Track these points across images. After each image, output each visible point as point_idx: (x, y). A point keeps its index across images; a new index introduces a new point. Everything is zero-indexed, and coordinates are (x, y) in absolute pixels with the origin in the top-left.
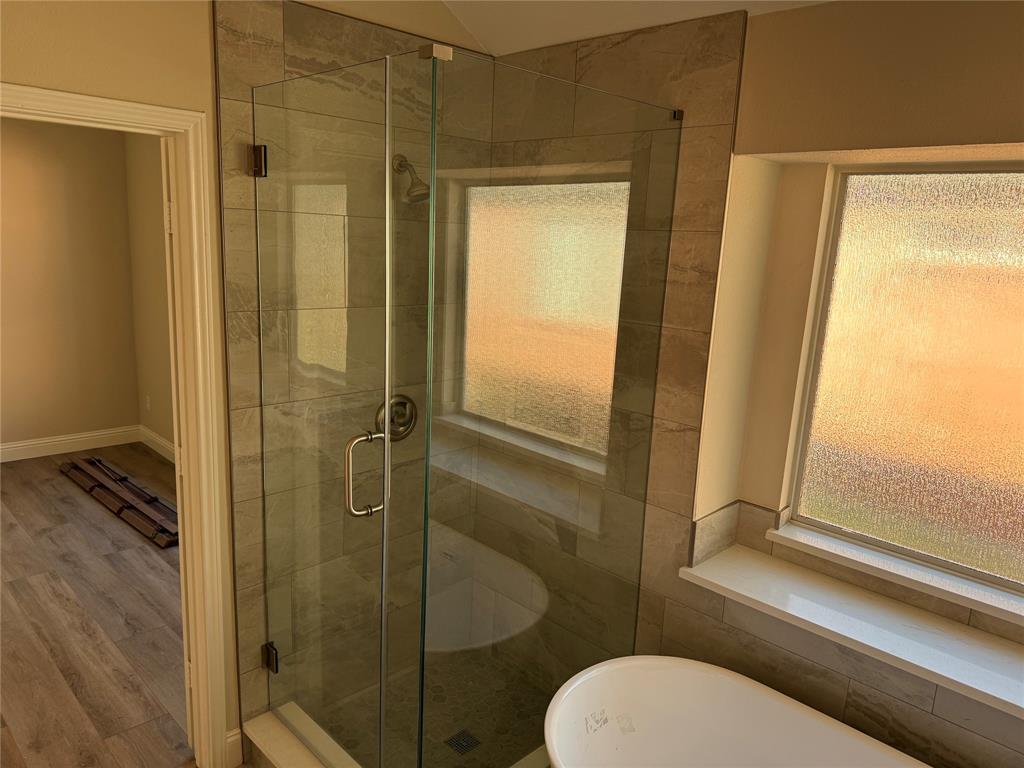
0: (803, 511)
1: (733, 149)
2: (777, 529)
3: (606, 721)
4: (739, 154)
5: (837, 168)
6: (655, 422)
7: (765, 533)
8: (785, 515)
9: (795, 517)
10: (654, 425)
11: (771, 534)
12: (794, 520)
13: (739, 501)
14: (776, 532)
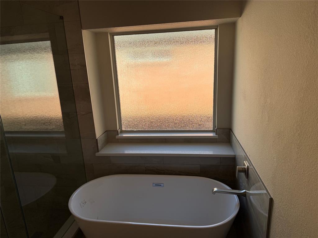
0: (123, 129)
1: (82, 28)
2: (118, 135)
3: (86, 202)
4: (84, 29)
5: (110, 34)
6: (78, 113)
7: (115, 137)
8: (119, 131)
9: (122, 131)
10: (78, 114)
11: (117, 137)
12: (122, 132)
13: (106, 131)
14: (118, 136)
